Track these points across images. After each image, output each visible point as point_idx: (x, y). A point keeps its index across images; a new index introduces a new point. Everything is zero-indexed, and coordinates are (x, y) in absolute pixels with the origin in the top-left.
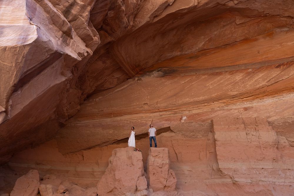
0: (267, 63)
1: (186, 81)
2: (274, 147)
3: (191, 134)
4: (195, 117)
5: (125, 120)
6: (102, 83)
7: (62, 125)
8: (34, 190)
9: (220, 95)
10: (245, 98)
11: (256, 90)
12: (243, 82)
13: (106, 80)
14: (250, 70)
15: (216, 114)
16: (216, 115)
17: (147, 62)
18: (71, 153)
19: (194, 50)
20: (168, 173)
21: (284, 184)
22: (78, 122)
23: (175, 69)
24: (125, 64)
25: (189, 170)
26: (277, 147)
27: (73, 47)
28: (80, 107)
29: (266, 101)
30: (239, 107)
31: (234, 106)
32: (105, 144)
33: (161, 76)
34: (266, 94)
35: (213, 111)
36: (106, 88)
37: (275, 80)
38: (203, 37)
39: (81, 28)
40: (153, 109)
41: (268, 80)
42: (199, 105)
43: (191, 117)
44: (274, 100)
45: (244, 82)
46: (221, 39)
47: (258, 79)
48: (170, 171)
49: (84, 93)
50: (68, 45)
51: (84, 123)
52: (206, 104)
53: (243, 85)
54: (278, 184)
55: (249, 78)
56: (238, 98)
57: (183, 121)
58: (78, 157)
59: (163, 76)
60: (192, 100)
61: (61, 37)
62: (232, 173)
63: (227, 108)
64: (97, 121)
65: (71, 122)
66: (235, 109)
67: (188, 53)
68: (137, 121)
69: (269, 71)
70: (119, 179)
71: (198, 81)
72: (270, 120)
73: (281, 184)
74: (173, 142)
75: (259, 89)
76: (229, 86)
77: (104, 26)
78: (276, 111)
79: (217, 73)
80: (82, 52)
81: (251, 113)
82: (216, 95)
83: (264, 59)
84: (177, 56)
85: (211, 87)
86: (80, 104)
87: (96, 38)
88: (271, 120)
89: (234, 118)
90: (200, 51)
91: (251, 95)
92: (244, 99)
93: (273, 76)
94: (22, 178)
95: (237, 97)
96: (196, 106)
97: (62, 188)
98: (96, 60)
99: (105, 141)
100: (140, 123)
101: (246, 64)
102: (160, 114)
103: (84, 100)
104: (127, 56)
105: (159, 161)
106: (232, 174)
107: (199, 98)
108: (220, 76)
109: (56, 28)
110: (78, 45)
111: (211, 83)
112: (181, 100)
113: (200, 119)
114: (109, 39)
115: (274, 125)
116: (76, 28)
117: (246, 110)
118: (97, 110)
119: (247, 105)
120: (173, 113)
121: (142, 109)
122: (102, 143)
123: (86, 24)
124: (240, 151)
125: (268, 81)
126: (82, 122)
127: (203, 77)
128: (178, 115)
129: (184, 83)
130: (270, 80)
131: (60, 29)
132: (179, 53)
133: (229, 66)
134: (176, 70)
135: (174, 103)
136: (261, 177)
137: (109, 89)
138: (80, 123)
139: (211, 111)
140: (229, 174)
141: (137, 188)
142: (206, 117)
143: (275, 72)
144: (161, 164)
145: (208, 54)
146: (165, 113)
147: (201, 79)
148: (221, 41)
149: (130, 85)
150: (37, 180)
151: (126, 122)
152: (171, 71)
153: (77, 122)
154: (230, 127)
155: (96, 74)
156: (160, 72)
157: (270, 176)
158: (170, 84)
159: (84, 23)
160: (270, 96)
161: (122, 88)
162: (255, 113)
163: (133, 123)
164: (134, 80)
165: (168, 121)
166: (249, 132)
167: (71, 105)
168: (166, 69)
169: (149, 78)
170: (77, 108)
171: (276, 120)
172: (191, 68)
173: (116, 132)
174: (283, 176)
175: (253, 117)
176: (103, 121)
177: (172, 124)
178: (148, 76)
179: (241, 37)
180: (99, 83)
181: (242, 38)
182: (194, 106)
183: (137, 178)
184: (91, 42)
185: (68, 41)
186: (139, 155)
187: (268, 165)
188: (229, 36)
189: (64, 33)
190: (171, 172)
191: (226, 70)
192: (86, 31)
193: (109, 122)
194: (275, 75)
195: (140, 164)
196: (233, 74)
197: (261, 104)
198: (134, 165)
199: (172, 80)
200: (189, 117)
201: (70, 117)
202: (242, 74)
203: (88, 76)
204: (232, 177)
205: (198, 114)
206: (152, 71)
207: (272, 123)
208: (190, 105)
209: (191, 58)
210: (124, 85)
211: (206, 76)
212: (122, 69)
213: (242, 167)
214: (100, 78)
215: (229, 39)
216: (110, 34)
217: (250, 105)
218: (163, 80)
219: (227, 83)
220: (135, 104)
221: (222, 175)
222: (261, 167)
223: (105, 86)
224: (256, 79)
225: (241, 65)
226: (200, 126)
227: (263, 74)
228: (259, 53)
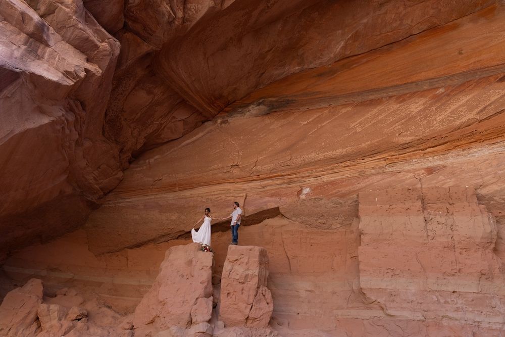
0: (478, 74)
1: (310, 120)
2: (487, 247)
3: (319, 221)
4: (327, 189)
5: (198, 196)
6: (155, 130)
7: (94, 206)
8: (29, 313)
9: (376, 144)
10: (430, 147)
11: (452, 131)
12: (426, 117)
13: (161, 124)
14: (441, 90)
15: (368, 181)
16: (368, 183)
17: (235, 89)
18: (109, 253)
19: (325, 59)
20: (255, 293)
21: (501, 326)
22: (121, 201)
23: (290, 99)
24: (191, 93)
25: (309, 289)
26: (495, 248)
27: (52, 61)
28: (122, 174)
29: (476, 152)
30: (417, 166)
31: (406, 165)
32: (163, 239)
33: (264, 113)
34: (476, 137)
35: (363, 175)
36: (167, 140)
37: (496, 107)
38: (340, 32)
39: (67, 26)
40: (248, 175)
41: (480, 108)
42: (335, 165)
43: (318, 189)
44: (495, 149)
45: (427, 115)
46: (379, 33)
47: (457, 108)
48: (261, 289)
49: (125, 149)
50: (40, 58)
51: (130, 202)
52: (348, 163)
53: (425, 122)
54: (487, 326)
55: (439, 107)
56: (413, 149)
57: (303, 197)
58: (120, 261)
59: (267, 114)
60: (321, 156)
61: (25, 44)
62: (384, 299)
63: (391, 169)
64: (151, 199)
65: (110, 201)
66: (409, 171)
67: (315, 66)
68: (220, 198)
69: (483, 88)
70: (164, 301)
71: (333, 118)
72: (483, 192)
73: (494, 327)
74: (284, 237)
75: (459, 128)
76: (396, 125)
77: (130, 23)
78: (499, 172)
79: (372, 100)
80: (72, 71)
81: (441, 177)
82: (369, 145)
83: (471, 66)
84: (294, 74)
85: (359, 130)
86: (123, 170)
87: (104, 44)
88: (487, 193)
89: (402, 189)
90: (339, 60)
91: (442, 141)
92: (429, 150)
93: (493, 99)
94: (16, 292)
95: (413, 147)
96: (329, 167)
97: (75, 312)
98: (134, 88)
99: (163, 234)
100: (224, 201)
101: (432, 79)
102: (262, 183)
103: (130, 162)
104: (193, 79)
105: (240, 270)
106: (385, 301)
107: (334, 152)
108: (378, 108)
109: (12, 28)
110: (63, 57)
111: (358, 122)
112: (300, 157)
113: (336, 193)
114: (145, 48)
115: (492, 202)
116: (59, 26)
117: (432, 173)
118: (151, 179)
119: (434, 161)
120: (286, 181)
121: (227, 175)
122: (159, 237)
123: (74, 18)
124: (407, 256)
125: (481, 111)
126: (127, 200)
127: (344, 111)
128: (295, 186)
129: (306, 124)
130: (484, 109)
131: (22, 30)
132: (297, 68)
133: (396, 86)
134: (292, 100)
135: (288, 163)
136: (447, 310)
137: (172, 140)
138: (123, 202)
139: (358, 177)
140: (378, 301)
141: (191, 318)
142: (347, 188)
143: (497, 91)
144: (244, 275)
145: (355, 65)
146: (271, 181)
147: (339, 114)
148: (379, 37)
149: (208, 132)
150: (38, 296)
151: (199, 199)
152: (283, 103)
153: (119, 201)
154: (394, 206)
155: (139, 114)
156: (261, 107)
157: (471, 309)
158: (280, 127)
159: (70, 17)
160: (486, 142)
161: (195, 138)
162: (450, 179)
163: (211, 200)
164: (215, 124)
165: (276, 196)
166: (431, 217)
167: (100, 170)
168: (274, 99)
169: (242, 118)
170: (117, 176)
171: (497, 191)
172: (321, 96)
173: (183, 217)
174: (502, 310)
175: (446, 186)
176: (160, 197)
177: (282, 203)
178: (239, 115)
179: (421, 25)
180: (150, 131)
181: (424, 27)
182: (325, 168)
183: (195, 300)
184: (96, 52)
185: (40, 50)
186: (207, 259)
187: (469, 286)
188: (394, 25)
189: (31, 35)
190: (263, 292)
191: (390, 93)
192: (77, 31)
193: (170, 200)
194: (496, 97)
195: (206, 274)
196: (404, 100)
197: (465, 159)
198: (193, 276)
199: (283, 121)
200: (315, 189)
201: (107, 192)
202: (423, 100)
203: (125, 119)
204: (383, 306)
205: (332, 183)
206: (247, 105)
207: (489, 198)
208: (317, 166)
209: (320, 75)
210: (197, 134)
211: (349, 109)
212: (188, 103)
213: (409, 287)
214: (149, 121)
215: (395, 31)
216: (145, 39)
217: (441, 163)
218: (267, 120)
219: (392, 120)
220: (215, 166)
221: (365, 301)
222: (451, 289)
223: (162, 136)
224: (453, 107)
225: (422, 81)
226: (336, 206)
227: (468, 98)
228: (462, 54)
